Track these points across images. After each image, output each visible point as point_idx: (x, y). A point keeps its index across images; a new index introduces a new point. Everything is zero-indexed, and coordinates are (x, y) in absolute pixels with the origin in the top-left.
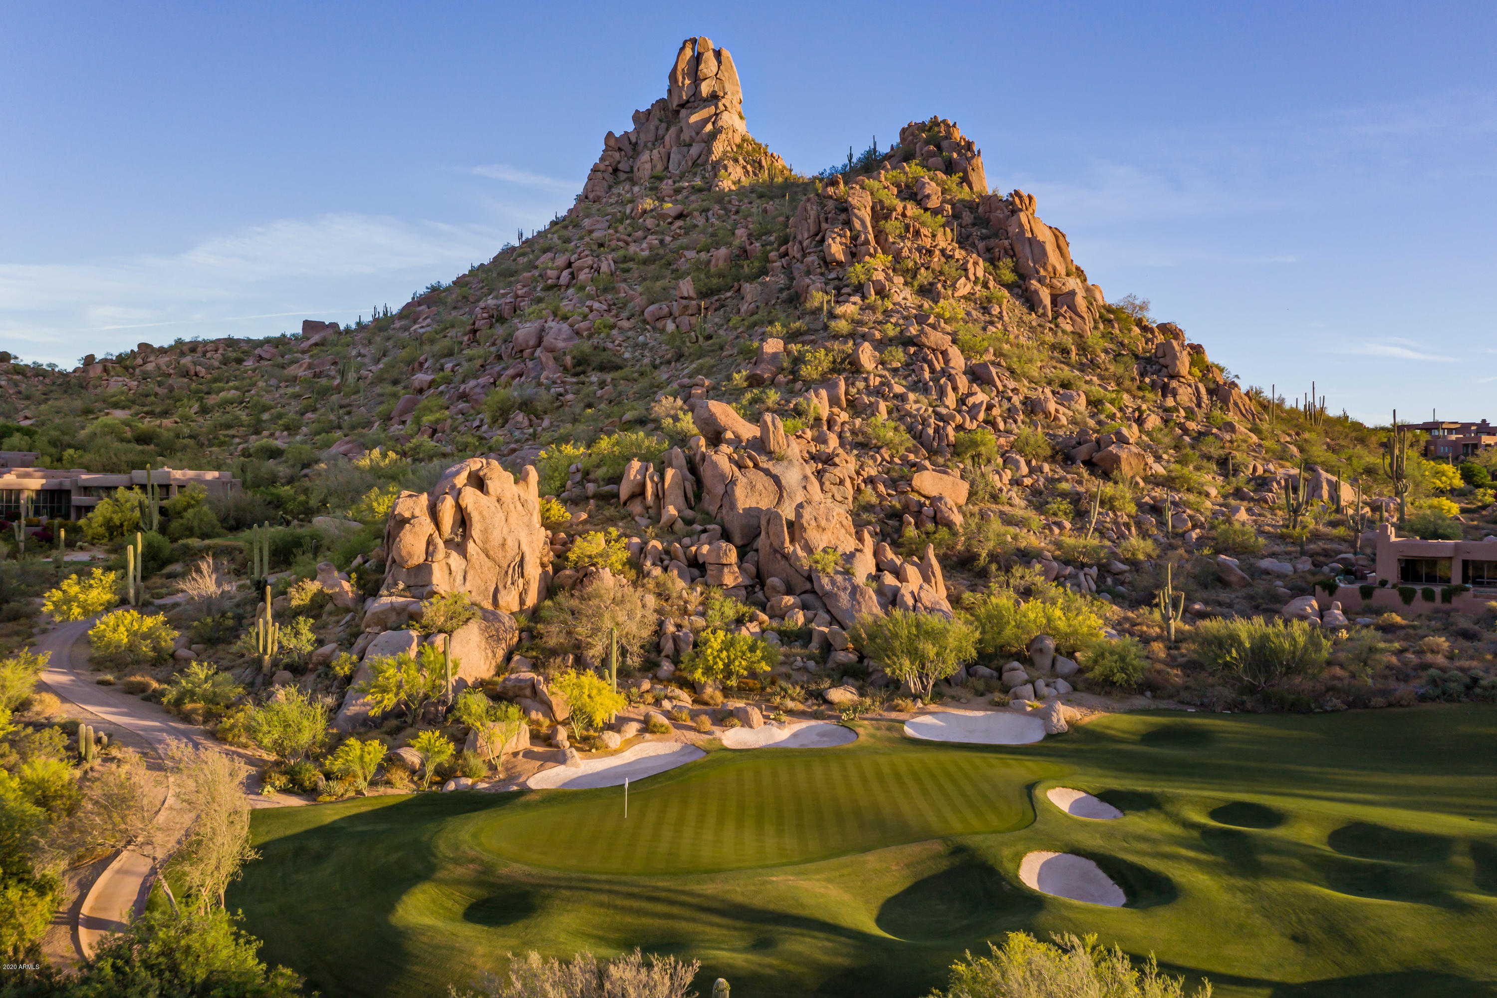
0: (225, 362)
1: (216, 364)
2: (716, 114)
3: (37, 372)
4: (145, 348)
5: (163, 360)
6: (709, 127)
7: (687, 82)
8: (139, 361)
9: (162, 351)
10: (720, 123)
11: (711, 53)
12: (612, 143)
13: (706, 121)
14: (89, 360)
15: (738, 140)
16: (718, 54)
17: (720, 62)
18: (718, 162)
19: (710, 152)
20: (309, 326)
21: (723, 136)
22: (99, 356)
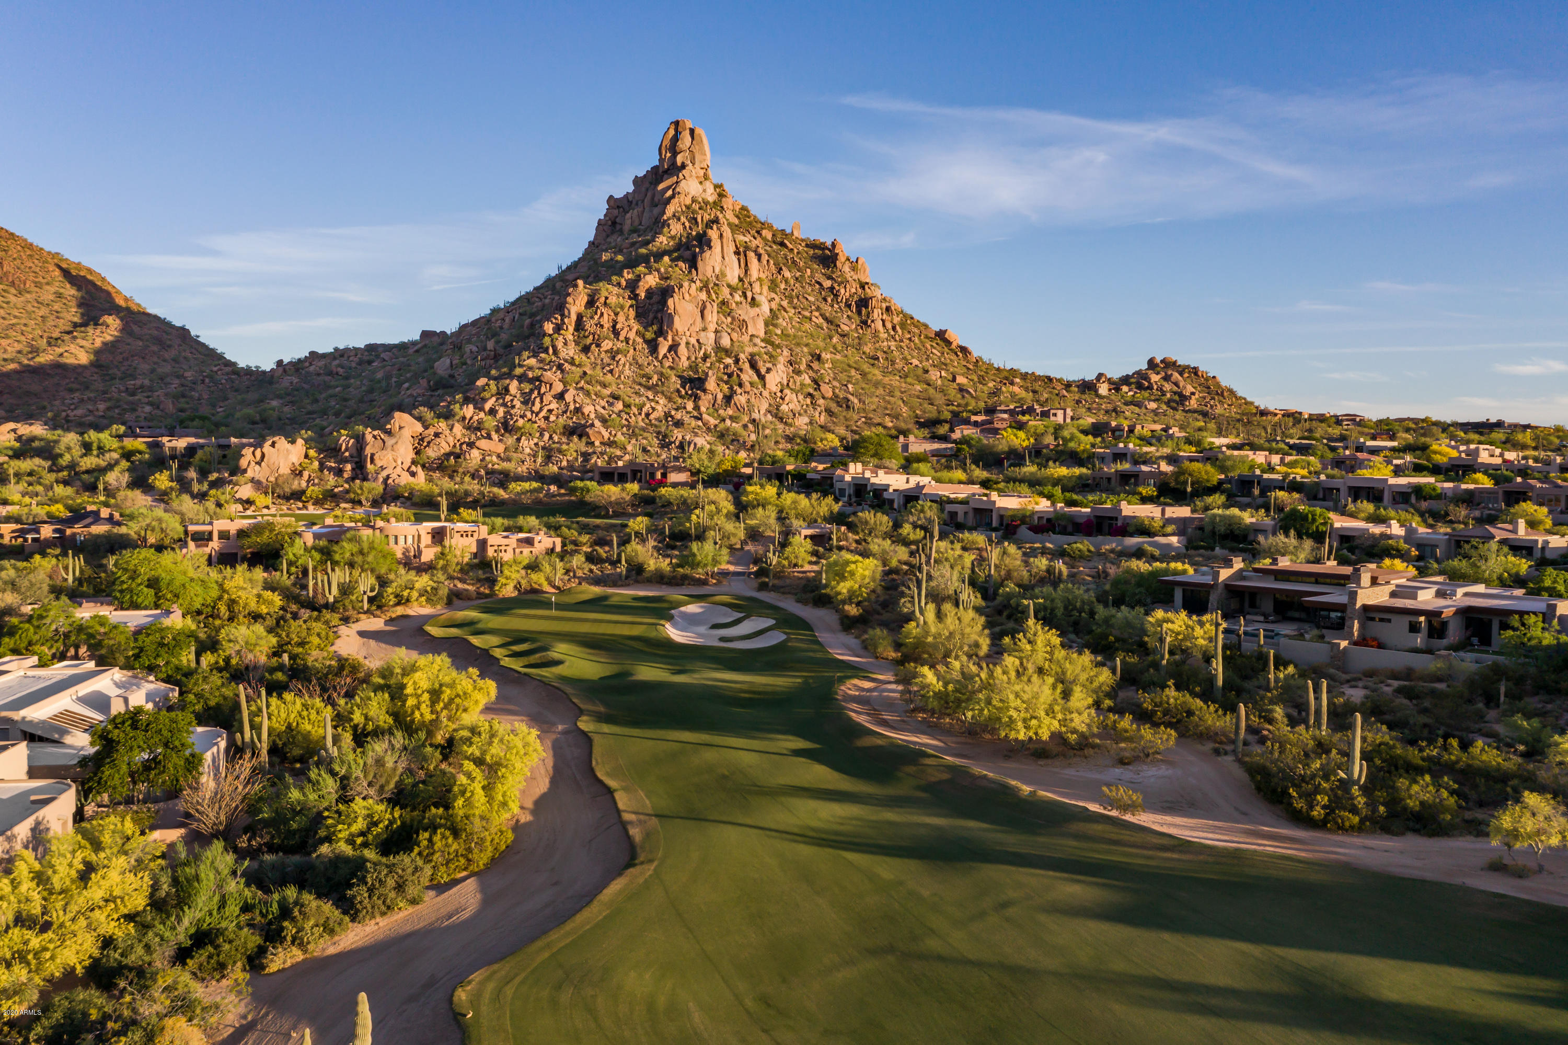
0: (360, 363)
1: (354, 365)
2: (677, 182)
3: (248, 372)
4: (313, 354)
5: (322, 363)
6: (670, 193)
7: (668, 155)
8: (307, 364)
9: (324, 356)
10: (678, 190)
11: (688, 131)
12: (612, 203)
13: (669, 188)
14: (280, 363)
15: (688, 201)
16: (692, 131)
17: (693, 138)
18: (665, 221)
19: (664, 213)
20: (425, 334)
21: (676, 200)
22: (286, 361)
